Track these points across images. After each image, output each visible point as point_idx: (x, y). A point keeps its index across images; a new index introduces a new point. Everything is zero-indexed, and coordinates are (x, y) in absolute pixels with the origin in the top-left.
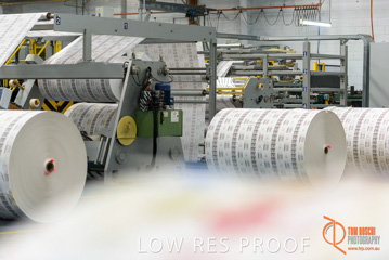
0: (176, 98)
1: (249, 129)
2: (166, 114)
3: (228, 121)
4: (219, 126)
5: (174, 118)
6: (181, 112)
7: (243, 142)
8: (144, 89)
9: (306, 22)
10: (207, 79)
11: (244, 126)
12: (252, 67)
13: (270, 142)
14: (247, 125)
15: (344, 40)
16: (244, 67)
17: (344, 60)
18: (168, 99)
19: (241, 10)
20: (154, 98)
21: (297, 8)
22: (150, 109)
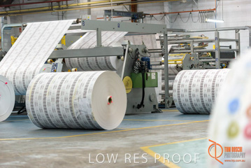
0: (153, 67)
1: (198, 81)
2: (149, 74)
3: (185, 77)
4: (180, 80)
5: (153, 77)
6: (157, 73)
7: (195, 88)
8: (136, 61)
9: (209, 20)
10: (163, 55)
11: (195, 80)
12: (184, 48)
13: (211, 87)
14: (197, 79)
15: (237, 30)
16: (179, 48)
17: (238, 42)
18: (149, 66)
19: (165, 14)
20: (142, 66)
21: (201, 12)
22: (140, 72)
